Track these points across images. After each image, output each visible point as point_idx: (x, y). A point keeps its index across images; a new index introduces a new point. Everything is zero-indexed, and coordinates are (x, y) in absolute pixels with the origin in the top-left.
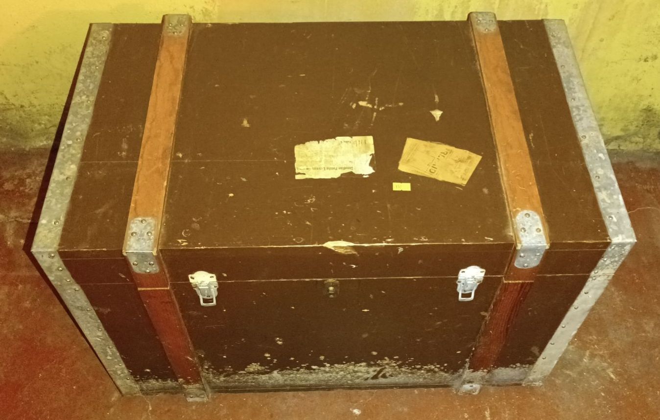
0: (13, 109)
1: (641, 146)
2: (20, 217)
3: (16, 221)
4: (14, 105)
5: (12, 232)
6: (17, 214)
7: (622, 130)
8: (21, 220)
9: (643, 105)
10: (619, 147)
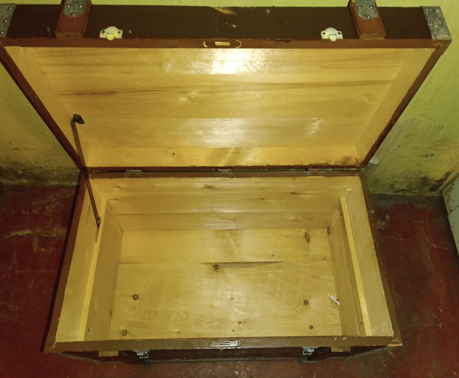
0: (36, 168)
1: (418, 194)
2: (42, 232)
3: (39, 235)
4: (36, 167)
5: (37, 243)
6: (40, 231)
7: (407, 187)
8: (42, 235)
9: (422, 176)
10: (404, 194)
